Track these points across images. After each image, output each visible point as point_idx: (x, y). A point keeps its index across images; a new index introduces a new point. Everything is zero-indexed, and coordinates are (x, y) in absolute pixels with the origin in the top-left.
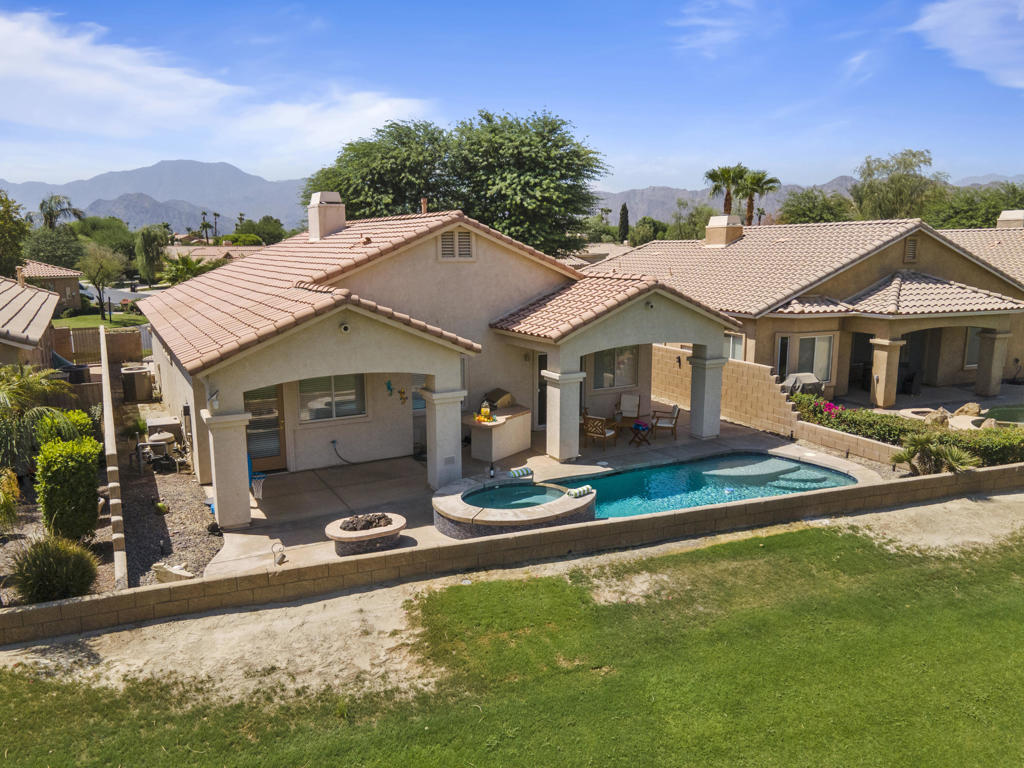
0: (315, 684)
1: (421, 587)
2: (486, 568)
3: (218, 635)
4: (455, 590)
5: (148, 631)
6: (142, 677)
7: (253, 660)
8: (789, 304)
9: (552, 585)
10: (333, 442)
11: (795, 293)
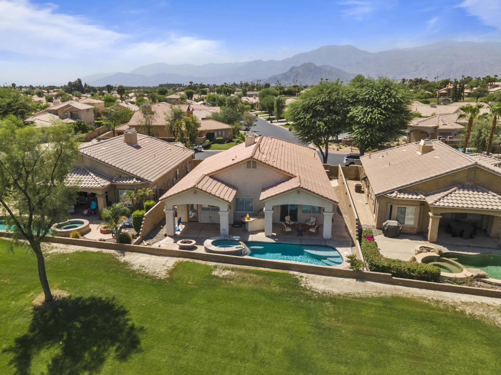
0: (147, 271)
1: (181, 259)
2: (198, 259)
3: (143, 258)
4: (187, 262)
5: (134, 253)
6: (126, 261)
7: (142, 264)
8: (393, 192)
9: (207, 267)
10: (210, 217)
11: (397, 188)
